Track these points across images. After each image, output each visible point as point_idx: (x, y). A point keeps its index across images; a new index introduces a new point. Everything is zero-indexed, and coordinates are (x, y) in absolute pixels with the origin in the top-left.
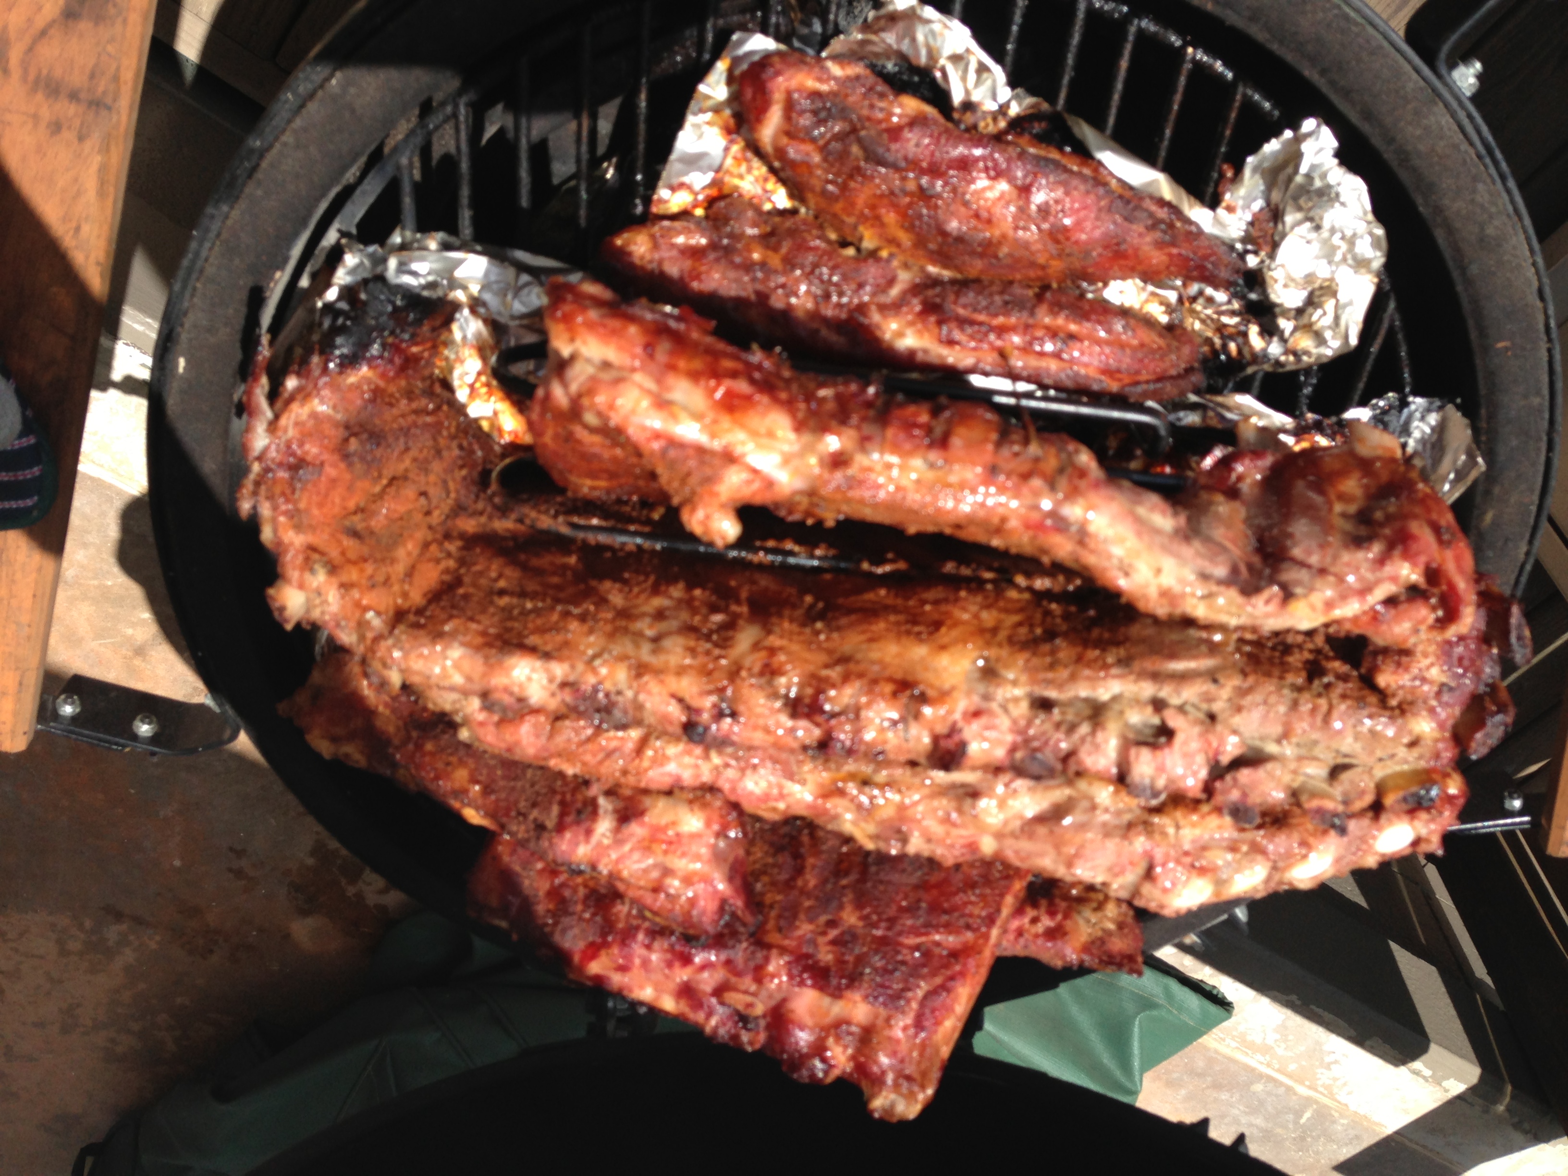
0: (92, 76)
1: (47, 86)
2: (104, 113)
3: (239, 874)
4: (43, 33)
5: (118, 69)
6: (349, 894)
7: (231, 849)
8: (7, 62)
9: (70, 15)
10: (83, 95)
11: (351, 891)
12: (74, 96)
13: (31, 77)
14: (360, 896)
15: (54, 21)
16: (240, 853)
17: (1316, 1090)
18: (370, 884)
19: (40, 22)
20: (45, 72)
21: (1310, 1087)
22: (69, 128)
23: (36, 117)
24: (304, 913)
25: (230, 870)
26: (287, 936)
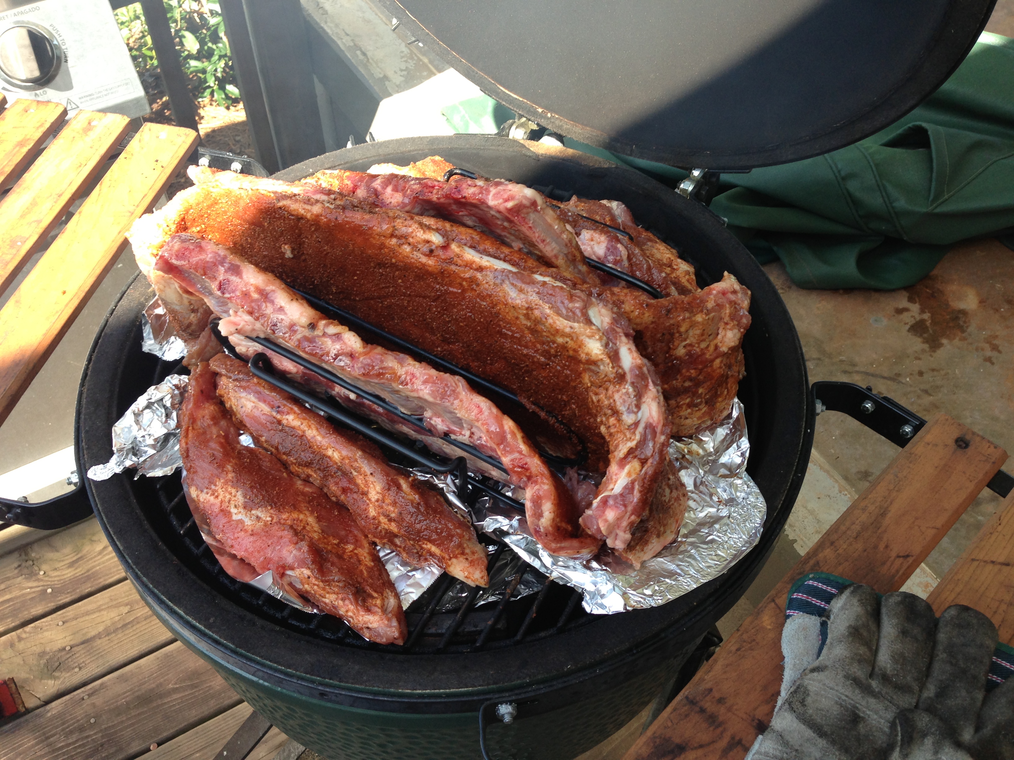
0: (687, 716)
1: (714, 722)
2: (690, 697)
3: (995, 348)
4: (701, 746)
5: (671, 713)
6: (929, 315)
7: (993, 364)
8: (729, 742)
9: (681, 749)
10: (697, 709)
11: (926, 316)
12: (702, 711)
13: (721, 729)
14: (922, 311)
15: (692, 749)
16: (989, 360)
17: (419, 58)
18: (912, 317)
19: (700, 752)
20: (711, 729)
21: (421, 60)
22: (714, 697)
23: (729, 710)
24: (963, 312)
25: (1000, 352)
26: (981, 302)
